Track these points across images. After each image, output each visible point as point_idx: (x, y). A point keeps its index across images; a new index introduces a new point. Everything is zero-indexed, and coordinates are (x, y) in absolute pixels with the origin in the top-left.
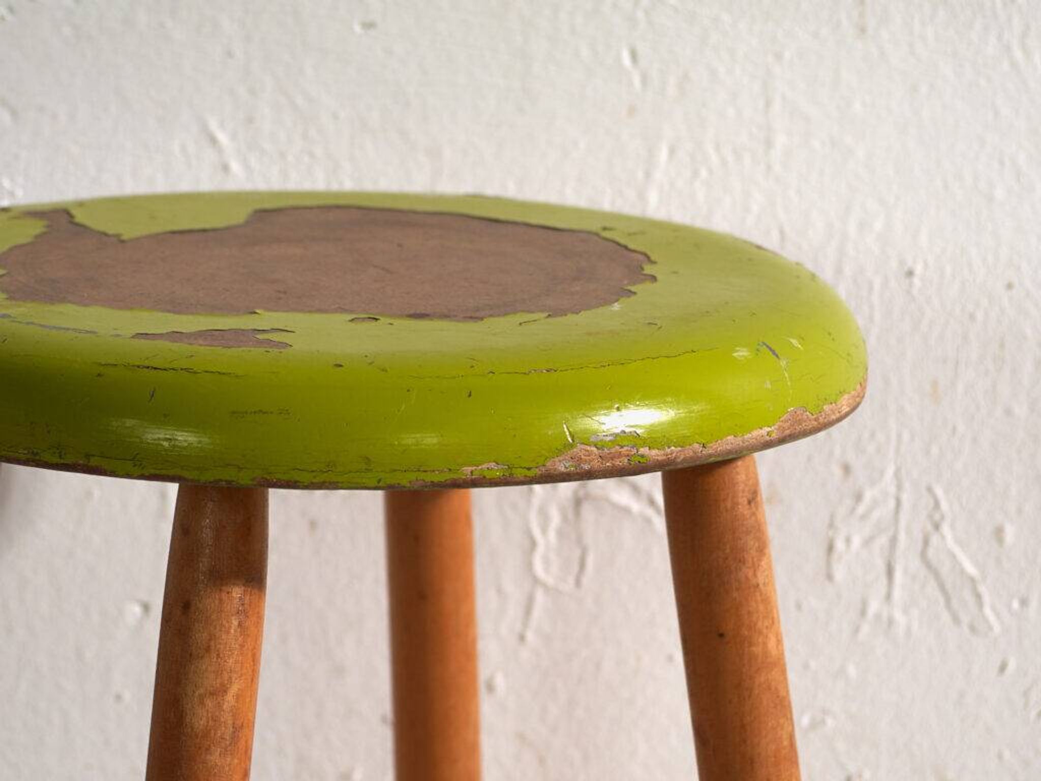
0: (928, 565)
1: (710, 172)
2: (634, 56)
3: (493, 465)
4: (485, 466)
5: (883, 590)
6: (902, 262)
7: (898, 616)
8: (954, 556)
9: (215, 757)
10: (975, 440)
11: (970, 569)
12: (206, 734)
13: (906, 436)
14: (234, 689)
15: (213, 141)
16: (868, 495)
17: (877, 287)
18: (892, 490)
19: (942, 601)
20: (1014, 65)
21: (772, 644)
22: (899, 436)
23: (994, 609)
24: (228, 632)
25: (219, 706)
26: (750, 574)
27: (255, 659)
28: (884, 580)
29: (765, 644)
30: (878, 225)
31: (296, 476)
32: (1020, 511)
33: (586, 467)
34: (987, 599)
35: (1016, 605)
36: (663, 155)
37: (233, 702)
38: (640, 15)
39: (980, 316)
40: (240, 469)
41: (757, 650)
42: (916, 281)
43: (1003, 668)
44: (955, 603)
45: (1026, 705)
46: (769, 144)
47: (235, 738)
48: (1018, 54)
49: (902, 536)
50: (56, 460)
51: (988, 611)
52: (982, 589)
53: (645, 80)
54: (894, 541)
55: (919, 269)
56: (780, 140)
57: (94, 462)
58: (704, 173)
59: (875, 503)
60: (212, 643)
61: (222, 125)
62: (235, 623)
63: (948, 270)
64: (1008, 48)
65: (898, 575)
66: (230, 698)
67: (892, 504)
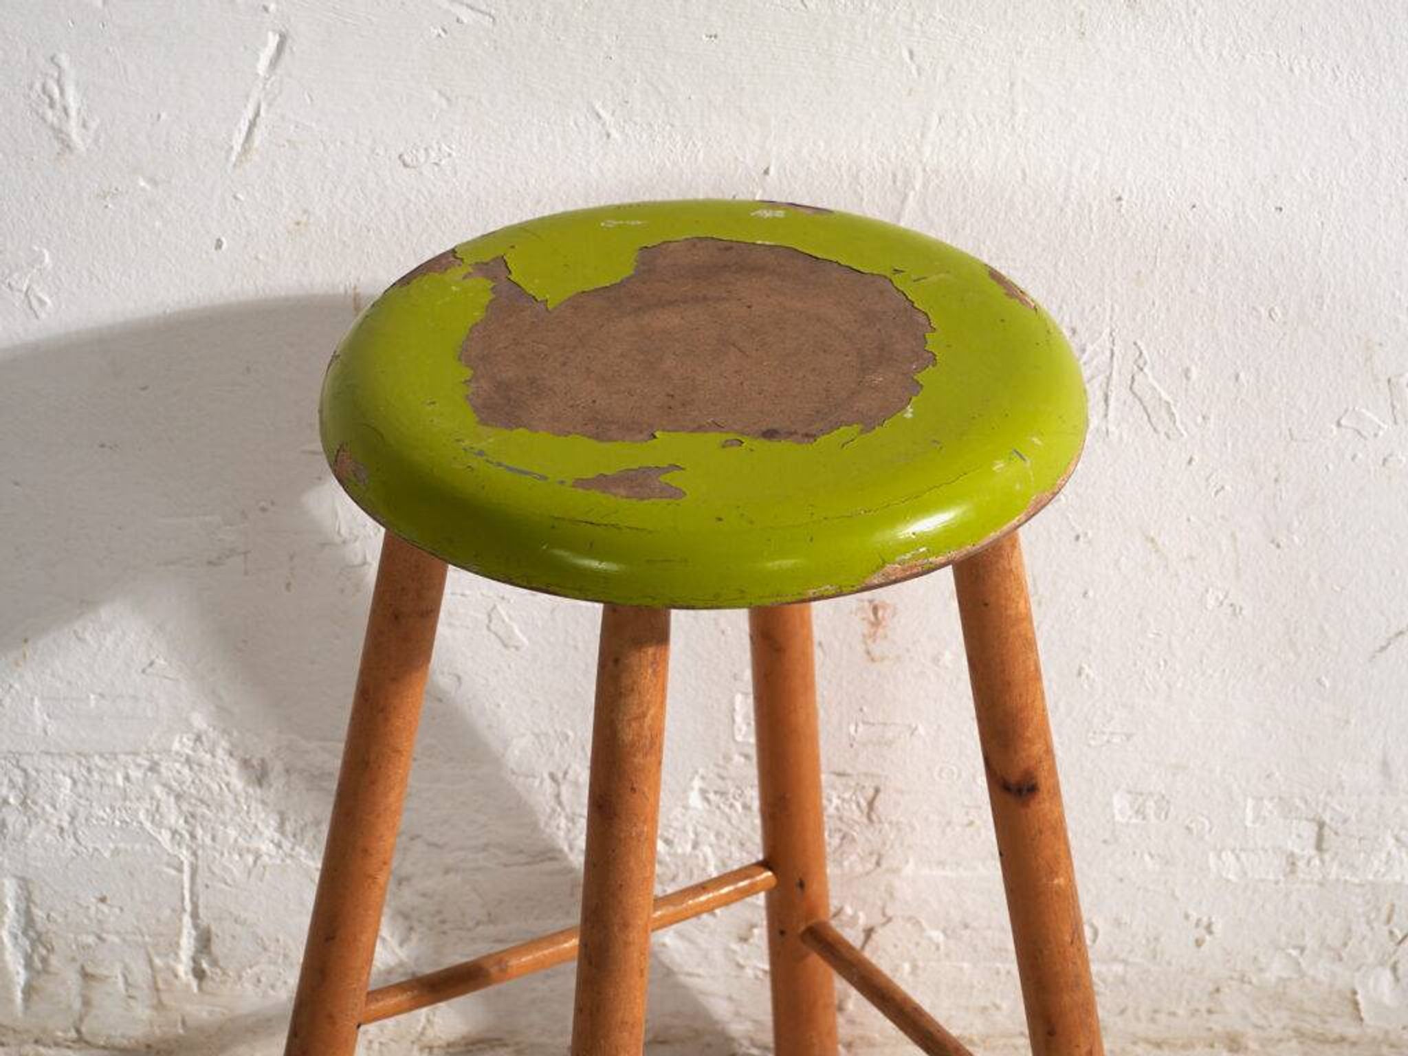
0: (1135, 394)
1: (970, 132)
2: (911, 54)
3: (828, 587)
4: (822, 589)
5: (1102, 412)
6: (1113, 192)
7: (1112, 428)
8: (1155, 389)
9: (638, 759)
10: (1168, 309)
11: (1166, 397)
12: (633, 745)
13: (1117, 308)
14: (652, 712)
15: (599, 116)
16: (1090, 348)
17: (1095, 209)
18: (1108, 345)
19: (1146, 418)
20: (1195, 56)
21: (1022, 605)
22: (1113, 309)
23: (1182, 423)
24: (646, 678)
25: (641, 726)
26: (1006, 563)
27: (664, 689)
28: (1102, 403)
29: (1017, 607)
30: (1096, 167)
31: (693, 603)
32: (1202, 358)
33: (894, 578)
34: (1177, 416)
35: (1199, 419)
36: (935, 120)
37: (650, 722)
38: (916, 26)
39: (1170, 227)
40: (654, 599)
41: (1012, 612)
42: (1124, 203)
43: (1190, 462)
44: (1154, 420)
45: (1207, 487)
46: (1013, 113)
47: (653, 743)
48: (1199, 50)
49: (1115, 374)
50: (525, 584)
51: (1178, 424)
52: (1174, 410)
53: (919, 69)
54: (1109, 378)
55: (1125, 197)
56: (1022, 110)
57: (551, 589)
58: (965, 133)
59: (1096, 353)
60: (635, 687)
61: (604, 106)
62: (650, 671)
63: (1148, 197)
64: (1191, 45)
65: (1112, 401)
66: (648, 720)
67: (1108, 354)
